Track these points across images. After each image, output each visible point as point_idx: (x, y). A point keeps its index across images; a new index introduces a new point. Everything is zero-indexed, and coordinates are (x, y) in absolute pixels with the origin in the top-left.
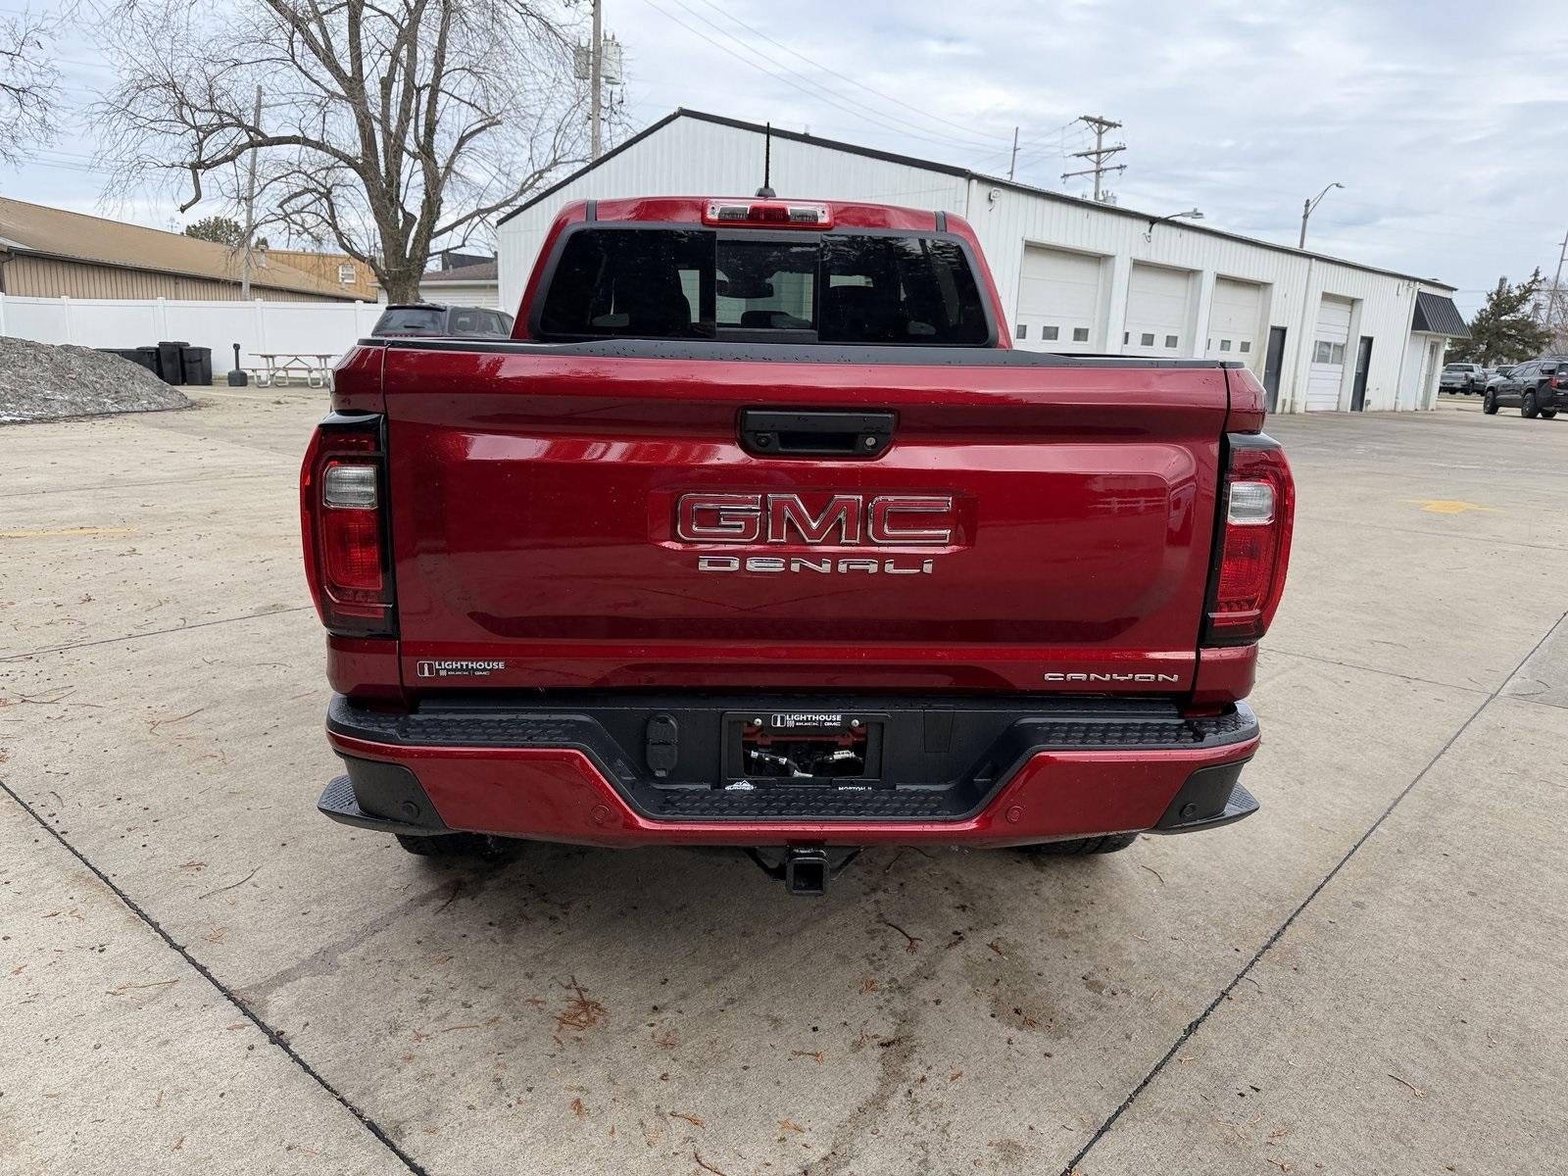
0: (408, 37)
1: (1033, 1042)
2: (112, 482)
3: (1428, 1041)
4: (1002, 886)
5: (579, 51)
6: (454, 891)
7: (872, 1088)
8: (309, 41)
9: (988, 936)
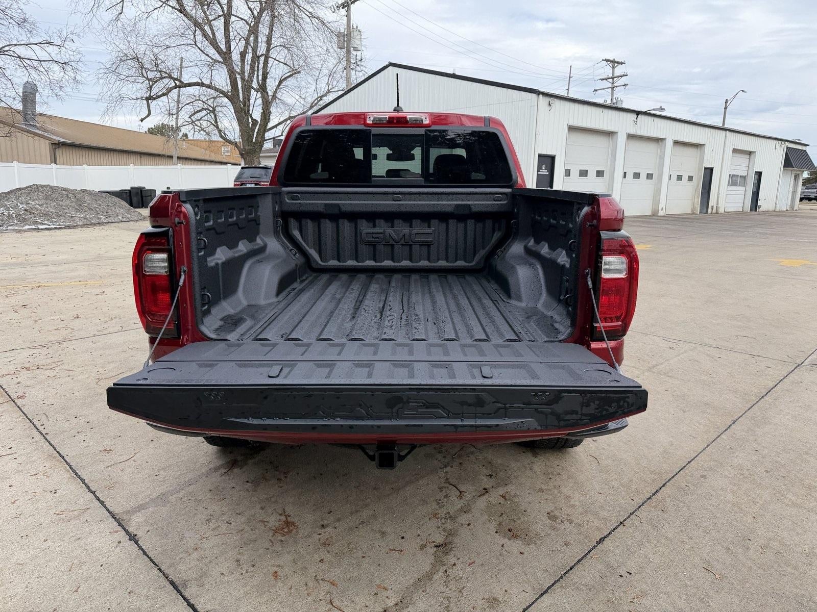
0: (254, 30)
1: (515, 546)
2: (99, 258)
3: (728, 550)
4: (513, 465)
5: (339, 35)
6: (233, 464)
7: (427, 568)
8: (205, 35)
9: (501, 491)
